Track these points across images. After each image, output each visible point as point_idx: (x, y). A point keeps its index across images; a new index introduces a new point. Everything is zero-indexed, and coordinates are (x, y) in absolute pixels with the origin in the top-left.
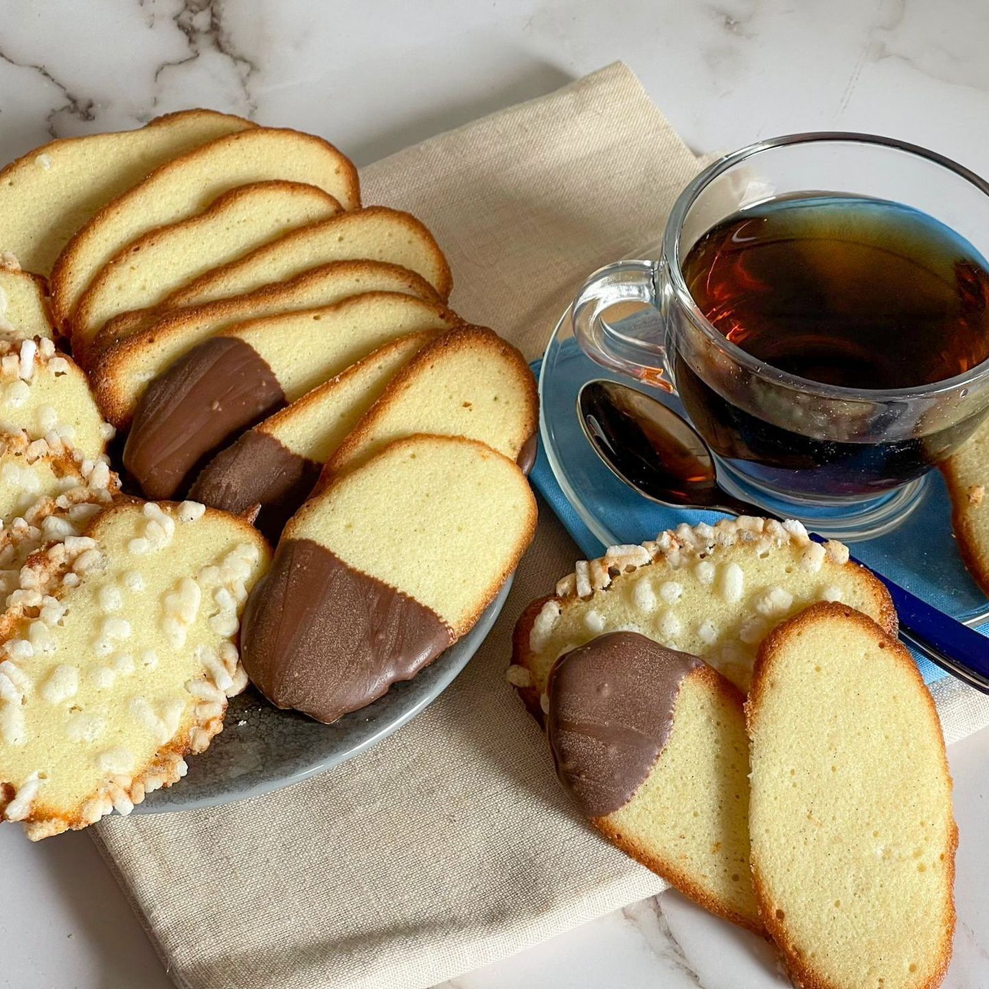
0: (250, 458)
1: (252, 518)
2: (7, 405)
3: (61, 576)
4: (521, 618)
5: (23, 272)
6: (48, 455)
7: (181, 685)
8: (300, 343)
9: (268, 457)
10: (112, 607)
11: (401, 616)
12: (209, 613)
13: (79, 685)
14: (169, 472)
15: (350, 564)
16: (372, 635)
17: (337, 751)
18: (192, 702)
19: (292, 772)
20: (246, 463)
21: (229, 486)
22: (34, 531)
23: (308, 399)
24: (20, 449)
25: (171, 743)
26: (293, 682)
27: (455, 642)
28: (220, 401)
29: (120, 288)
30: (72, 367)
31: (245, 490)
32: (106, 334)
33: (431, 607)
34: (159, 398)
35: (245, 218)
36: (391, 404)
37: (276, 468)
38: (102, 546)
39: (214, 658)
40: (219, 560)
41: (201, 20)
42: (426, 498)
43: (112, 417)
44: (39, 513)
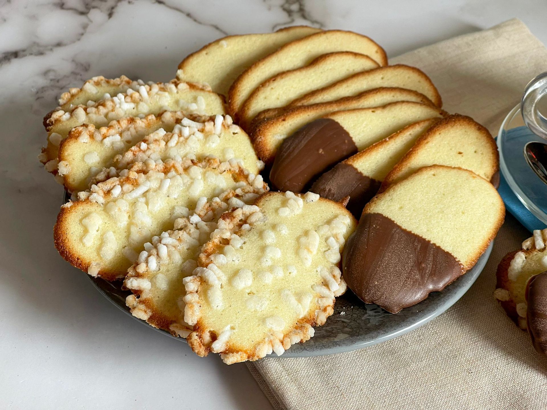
0: (341, 176)
1: (345, 203)
2: (208, 145)
3: (240, 226)
4: (501, 262)
5: (213, 92)
6: (230, 170)
7: (309, 286)
8: (365, 123)
9: (351, 176)
10: (270, 241)
11: (434, 256)
12: (324, 249)
13: (253, 281)
14: (296, 184)
15: (403, 227)
16: (418, 265)
17: (402, 326)
18: (316, 296)
19: (377, 337)
20: (339, 178)
21: (330, 190)
22: (224, 205)
23: (372, 148)
24: (215, 165)
25: (305, 318)
26: (374, 287)
27: (464, 273)
28: (323, 149)
29: (265, 98)
30: (242, 130)
31: (339, 193)
32: (259, 118)
33: (450, 252)
34: (289, 147)
35: (331, 68)
36: (419, 151)
37: (356, 182)
38: (263, 211)
39: (328, 273)
40: (329, 222)
41: (295, 7)
42: (443, 196)
43: (263, 157)
44: (226, 196)
